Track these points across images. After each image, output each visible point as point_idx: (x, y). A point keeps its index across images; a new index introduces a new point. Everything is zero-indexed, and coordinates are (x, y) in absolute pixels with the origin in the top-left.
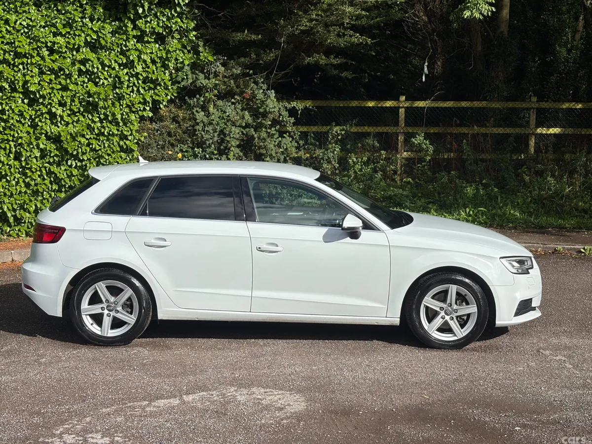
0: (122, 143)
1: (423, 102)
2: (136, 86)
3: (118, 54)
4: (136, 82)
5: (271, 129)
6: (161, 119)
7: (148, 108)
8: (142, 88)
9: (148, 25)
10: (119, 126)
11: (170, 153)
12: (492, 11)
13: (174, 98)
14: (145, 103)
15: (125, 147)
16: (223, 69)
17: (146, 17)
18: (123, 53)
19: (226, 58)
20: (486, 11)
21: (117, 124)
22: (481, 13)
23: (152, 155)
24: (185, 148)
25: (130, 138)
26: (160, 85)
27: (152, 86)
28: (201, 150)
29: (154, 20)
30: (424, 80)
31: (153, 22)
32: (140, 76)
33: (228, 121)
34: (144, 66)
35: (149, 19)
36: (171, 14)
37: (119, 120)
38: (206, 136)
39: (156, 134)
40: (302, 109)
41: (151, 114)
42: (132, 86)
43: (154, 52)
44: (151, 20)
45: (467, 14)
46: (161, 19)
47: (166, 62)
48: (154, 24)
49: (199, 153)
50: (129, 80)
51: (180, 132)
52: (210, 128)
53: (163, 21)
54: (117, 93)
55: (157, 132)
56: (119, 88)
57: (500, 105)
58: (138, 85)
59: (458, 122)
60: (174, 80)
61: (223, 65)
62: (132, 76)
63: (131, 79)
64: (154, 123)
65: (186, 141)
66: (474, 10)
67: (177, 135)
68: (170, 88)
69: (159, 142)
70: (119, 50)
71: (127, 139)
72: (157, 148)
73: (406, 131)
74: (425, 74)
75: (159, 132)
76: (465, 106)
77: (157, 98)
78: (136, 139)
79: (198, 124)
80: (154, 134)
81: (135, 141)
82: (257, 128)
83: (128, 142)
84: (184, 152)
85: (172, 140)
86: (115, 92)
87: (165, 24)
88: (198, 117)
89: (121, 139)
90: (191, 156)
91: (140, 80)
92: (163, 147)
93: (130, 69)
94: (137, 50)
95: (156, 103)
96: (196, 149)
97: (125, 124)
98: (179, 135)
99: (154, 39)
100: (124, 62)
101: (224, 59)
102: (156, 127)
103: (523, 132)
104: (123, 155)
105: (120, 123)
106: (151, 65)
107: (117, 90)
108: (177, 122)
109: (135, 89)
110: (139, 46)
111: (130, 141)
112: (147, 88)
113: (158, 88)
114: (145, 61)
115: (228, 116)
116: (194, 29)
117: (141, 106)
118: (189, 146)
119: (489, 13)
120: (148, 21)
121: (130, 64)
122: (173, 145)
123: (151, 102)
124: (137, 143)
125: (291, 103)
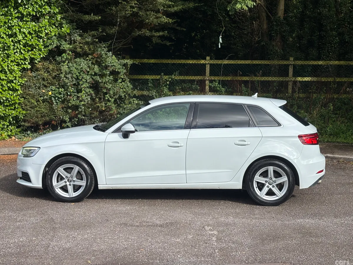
0: (9, 85)
1: (221, 60)
2: (19, 49)
3: (6, 28)
4: (19, 46)
5: (110, 76)
6: (37, 70)
7: (27, 63)
8: (23, 50)
9: (26, 10)
10: (7, 74)
11: (44, 91)
12: (254, 5)
13: (45, 56)
14: (25, 59)
15: (11, 87)
16: (80, 38)
17: (25, 5)
18: (10, 28)
19: (81, 31)
20: (250, 5)
21: (6, 73)
22: (247, 6)
23: (32, 93)
24: (54, 88)
25: (14, 82)
26: (35, 48)
27: (30, 49)
28: (63, 89)
29: (30, 7)
30: (220, 47)
31: (29, 8)
32: (21, 42)
33: (81, 71)
34: (24, 36)
35: (27, 7)
36: (41, 3)
37: (7, 70)
38: (67, 81)
39: (35, 79)
40: (131, 64)
41: (29, 67)
42: (16, 49)
43: (30, 27)
44: (29, 7)
45: (238, 6)
46: (35, 6)
47: (39, 34)
48: (30, 9)
49: (62, 91)
50: (14, 45)
51: (51, 78)
52: (69, 76)
53: (37, 8)
54: (6, 53)
55: (35, 78)
56: (7, 50)
57: (270, 63)
58: (20, 48)
59: (241, 73)
60: (45, 45)
61: (80, 36)
62: (16, 42)
63: (15, 44)
64: (33, 72)
65: (55, 84)
66: (243, 4)
67: (49, 79)
68: (43, 50)
69: (37, 85)
70: (7, 26)
71: (13, 83)
72: (36, 88)
73: (210, 79)
74: (220, 43)
75: (36, 78)
76: (248, 63)
77: (33, 56)
78: (20, 83)
79: (62, 73)
80: (33, 79)
81: (19, 83)
82: (102, 76)
83: (13, 84)
84: (53, 91)
85: (45, 83)
86: (5, 52)
87: (38, 10)
88: (62, 69)
89: (8, 82)
90: (57, 93)
91: (21, 45)
92: (39, 88)
93: (14, 38)
94: (19, 26)
95: (32, 60)
96: (60, 89)
97: (11, 73)
98: (50, 80)
99: (30, 19)
100: (10, 34)
101: (80, 32)
102: (34, 75)
103: (284, 80)
104: (11, 92)
105: (7, 72)
106: (28, 36)
107: (6, 52)
108: (48, 72)
109: (18, 51)
110: (21, 24)
111: (15, 83)
112: (26, 50)
113: (34, 50)
114: (24, 33)
115: (82, 68)
116: (59, 13)
117: (22, 61)
118: (57, 87)
119: (252, 6)
120: (26, 8)
121: (14, 35)
122: (45, 86)
123: (29, 59)
124: (20, 85)
125: (125, 60)
